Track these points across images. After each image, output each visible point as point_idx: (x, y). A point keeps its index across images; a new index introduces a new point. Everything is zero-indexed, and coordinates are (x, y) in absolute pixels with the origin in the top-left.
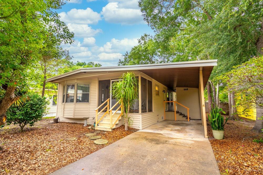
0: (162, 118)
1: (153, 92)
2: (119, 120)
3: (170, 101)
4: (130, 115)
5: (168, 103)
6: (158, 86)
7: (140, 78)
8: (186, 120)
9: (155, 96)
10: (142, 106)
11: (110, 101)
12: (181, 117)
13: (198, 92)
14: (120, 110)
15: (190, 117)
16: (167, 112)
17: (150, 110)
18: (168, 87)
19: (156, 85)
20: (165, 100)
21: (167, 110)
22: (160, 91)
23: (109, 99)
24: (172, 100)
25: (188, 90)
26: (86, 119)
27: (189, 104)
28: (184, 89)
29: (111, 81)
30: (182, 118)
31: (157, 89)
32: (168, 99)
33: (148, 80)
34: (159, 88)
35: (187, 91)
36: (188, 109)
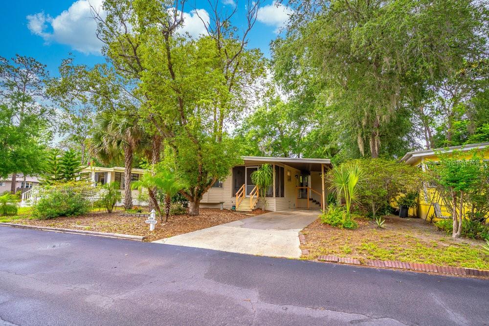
0: (294, 206)
1: (285, 178)
2: (256, 203)
3: (304, 187)
4: (266, 199)
5: (302, 190)
6: (290, 171)
7: (274, 166)
9: (287, 182)
10: (276, 190)
11: (245, 187)
14: (256, 195)
16: (299, 200)
17: (282, 196)
19: (288, 170)
20: (298, 186)
21: (300, 197)
22: (292, 177)
23: (244, 185)
24: (307, 186)
26: (222, 203)
29: (246, 168)
30: (315, 205)
31: (289, 174)
32: (302, 185)
34: (291, 173)
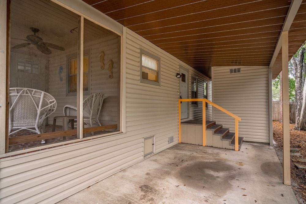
8: (231, 147)
9: (139, 83)
12: (218, 137)
13: (265, 76)
15: (241, 136)
16: (185, 126)
18: (195, 68)
19: (146, 53)
21: (191, 118)
22: (162, 73)
25: (241, 72)
27: (241, 106)
28: (231, 71)
30: (221, 141)
33: (85, 19)
34: (158, 64)
35: (237, 75)
36: (238, 119)
